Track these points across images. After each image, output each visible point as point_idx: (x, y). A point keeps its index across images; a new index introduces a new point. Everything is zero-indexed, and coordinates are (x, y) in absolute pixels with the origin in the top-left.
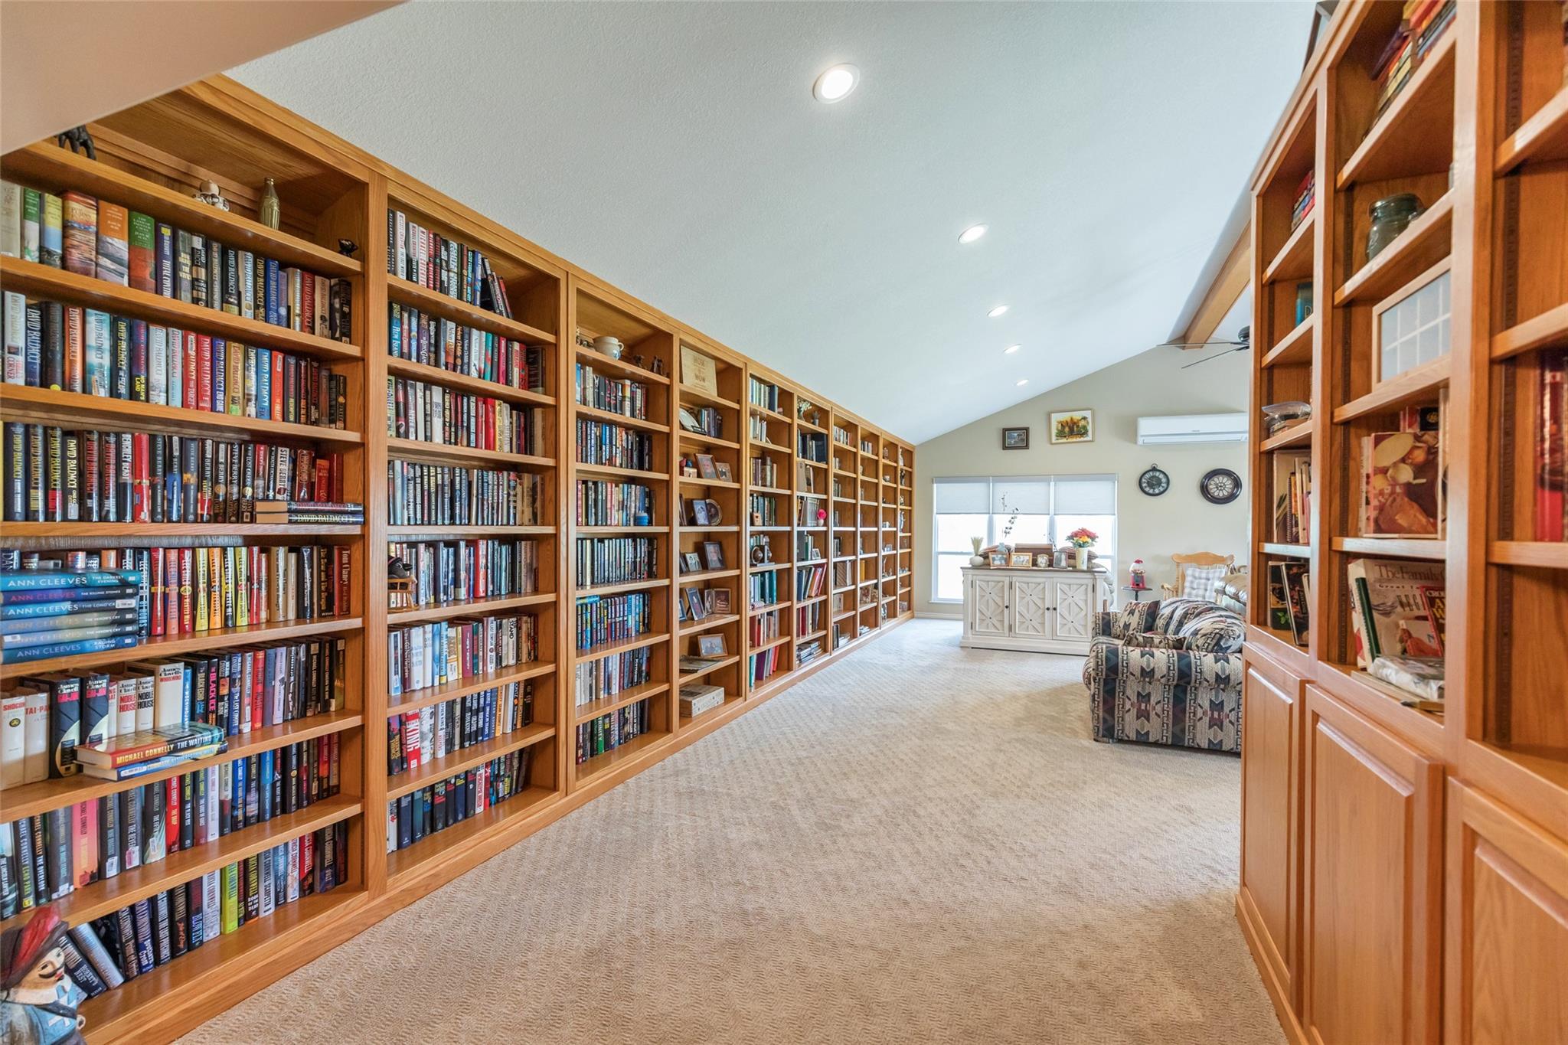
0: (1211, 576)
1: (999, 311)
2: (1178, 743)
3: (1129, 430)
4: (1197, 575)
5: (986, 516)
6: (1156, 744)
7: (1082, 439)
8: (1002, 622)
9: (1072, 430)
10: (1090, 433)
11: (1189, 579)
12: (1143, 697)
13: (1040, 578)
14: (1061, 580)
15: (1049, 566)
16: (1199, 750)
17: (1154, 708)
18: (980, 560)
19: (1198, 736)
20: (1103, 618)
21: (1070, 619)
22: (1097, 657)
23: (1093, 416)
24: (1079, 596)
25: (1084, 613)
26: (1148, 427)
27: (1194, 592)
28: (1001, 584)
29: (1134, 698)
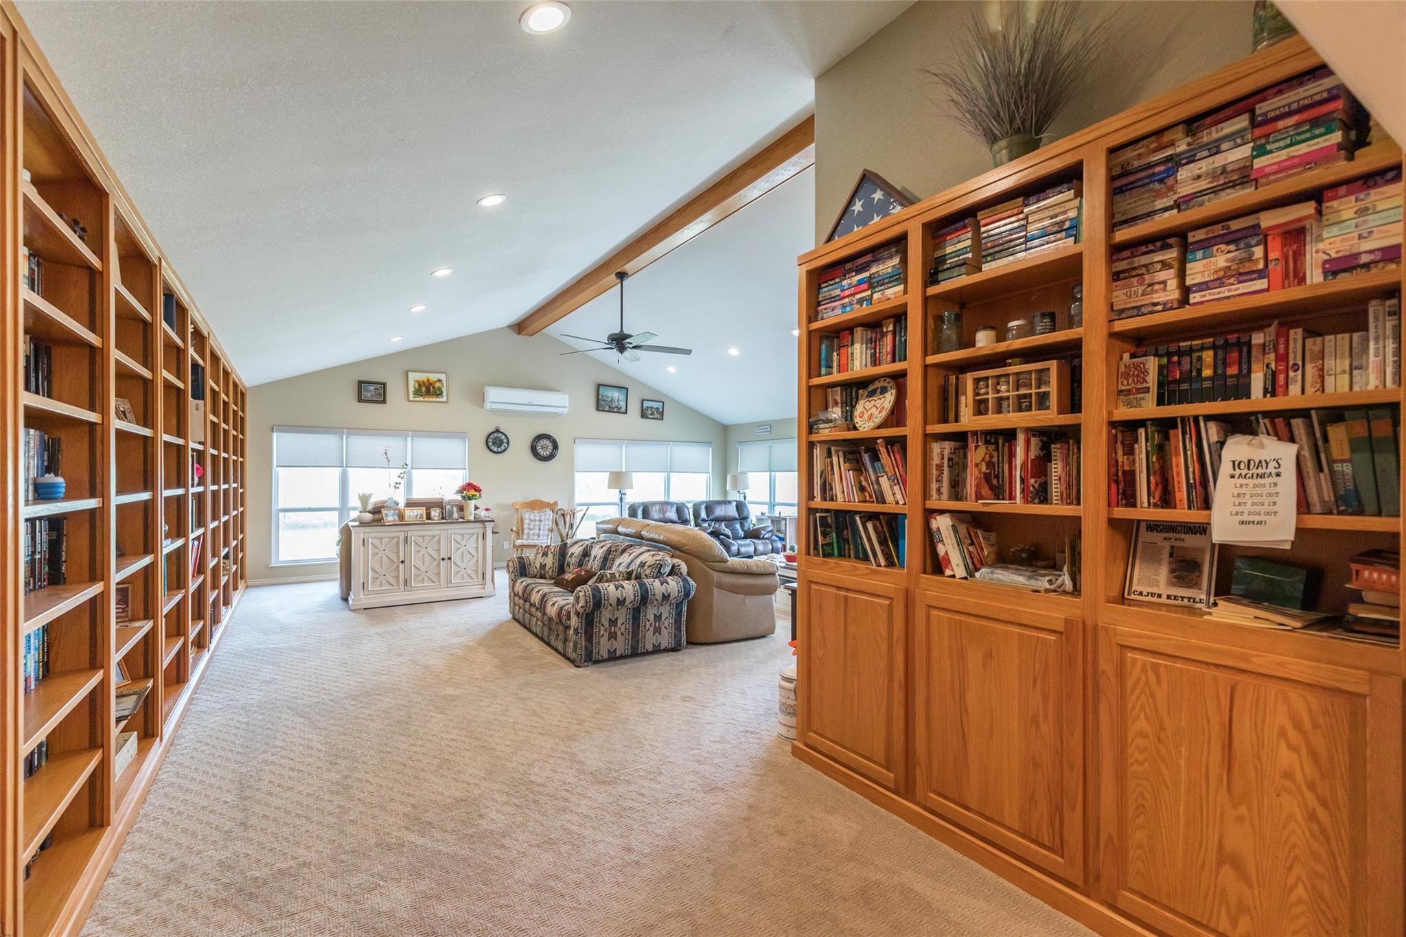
0: (543, 518)
1: (443, 273)
2: (636, 653)
3: (480, 398)
4: (532, 518)
5: (338, 470)
6: (621, 657)
7: (438, 399)
8: (397, 577)
9: (428, 390)
10: (445, 394)
11: (527, 522)
12: (613, 622)
13: (435, 530)
14: (454, 530)
15: (443, 518)
16: (648, 653)
17: (620, 629)
18: (368, 517)
19: (647, 643)
20: (519, 562)
21: (463, 566)
22: (585, 596)
23: (447, 377)
24: (471, 546)
25: (475, 559)
26: (496, 396)
27: (531, 532)
28: (395, 540)
29: (607, 625)
